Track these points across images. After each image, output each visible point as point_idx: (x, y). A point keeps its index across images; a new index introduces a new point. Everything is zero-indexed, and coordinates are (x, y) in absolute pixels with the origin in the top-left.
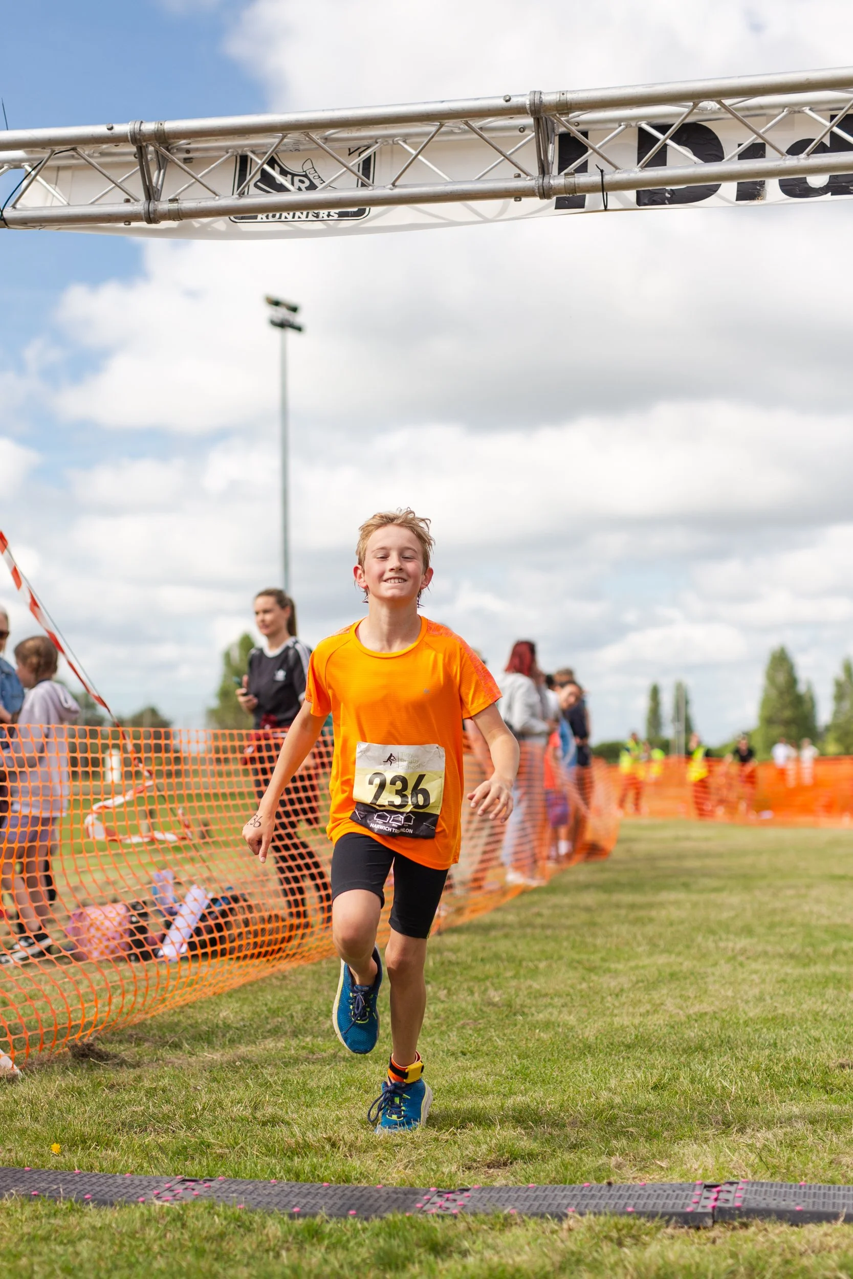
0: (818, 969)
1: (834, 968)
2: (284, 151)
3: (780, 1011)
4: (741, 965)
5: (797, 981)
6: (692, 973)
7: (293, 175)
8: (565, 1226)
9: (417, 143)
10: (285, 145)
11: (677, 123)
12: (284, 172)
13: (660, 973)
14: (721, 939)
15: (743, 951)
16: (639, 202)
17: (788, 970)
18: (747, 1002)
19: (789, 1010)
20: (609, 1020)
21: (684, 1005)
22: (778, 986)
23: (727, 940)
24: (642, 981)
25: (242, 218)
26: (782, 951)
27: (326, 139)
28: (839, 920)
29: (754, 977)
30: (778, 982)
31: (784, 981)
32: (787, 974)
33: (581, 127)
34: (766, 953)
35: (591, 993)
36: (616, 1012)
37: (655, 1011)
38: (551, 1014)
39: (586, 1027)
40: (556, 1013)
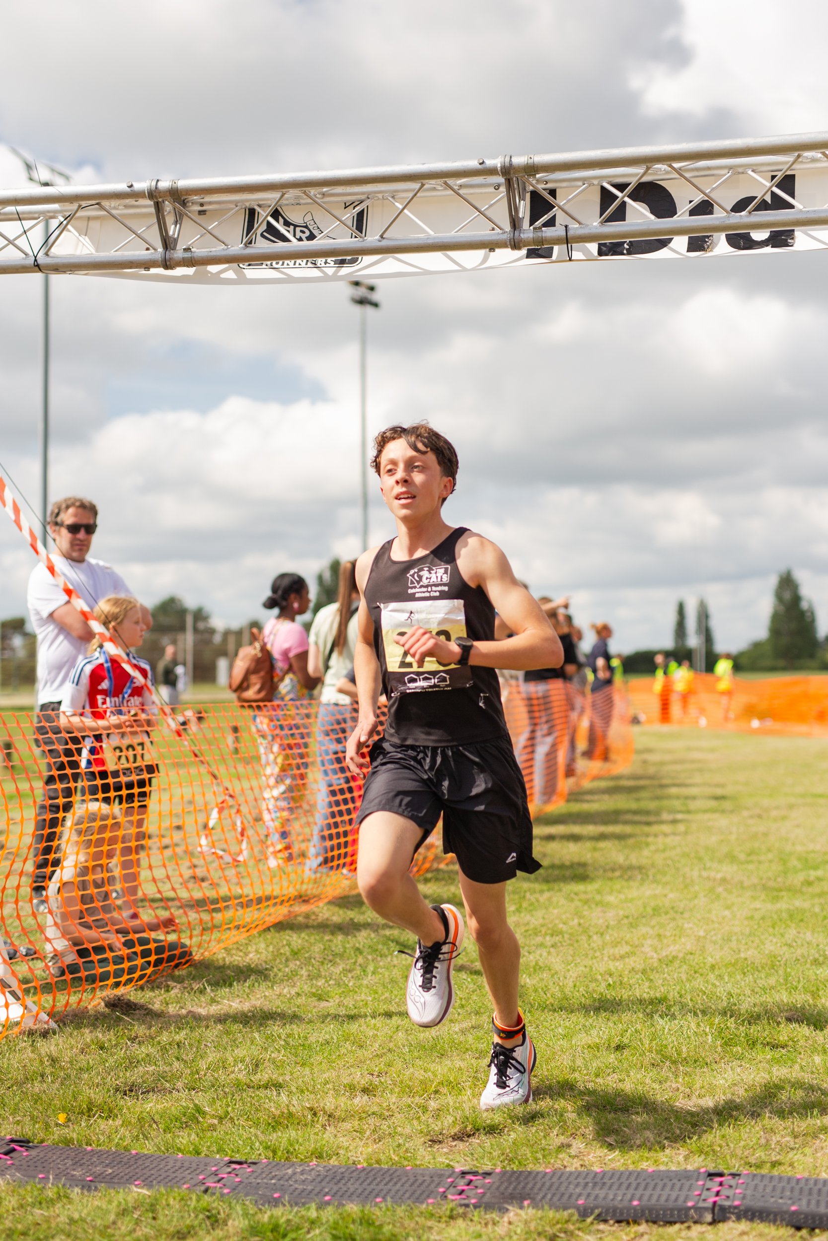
0: (783, 905)
1: (798, 903)
2: (287, 205)
3: (742, 955)
4: (718, 897)
5: (763, 918)
6: (673, 908)
7: (295, 226)
8: (506, 1219)
9: (403, 198)
10: (287, 199)
11: (634, 181)
12: (287, 224)
13: (645, 907)
14: (705, 869)
15: (724, 880)
16: (600, 253)
17: (758, 906)
18: (715, 943)
19: (750, 953)
20: (590, 963)
21: (659, 946)
22: (746, 923)
23: (710, 868)
24: (627, 917)
25: (249, 265)
26: (755, 880)
27: (324, 195)
28: (811, 847)
29: (727, 913)
30: (747, 918)
31: (752, 918)
32: (756, 910)
33: (550, 186)
34: (742, 882)
35: (581, 930)
36: (598, 954)
37: (633, 954)
38: (541, 956)
39: (569, 971)
40: (545, 954)
